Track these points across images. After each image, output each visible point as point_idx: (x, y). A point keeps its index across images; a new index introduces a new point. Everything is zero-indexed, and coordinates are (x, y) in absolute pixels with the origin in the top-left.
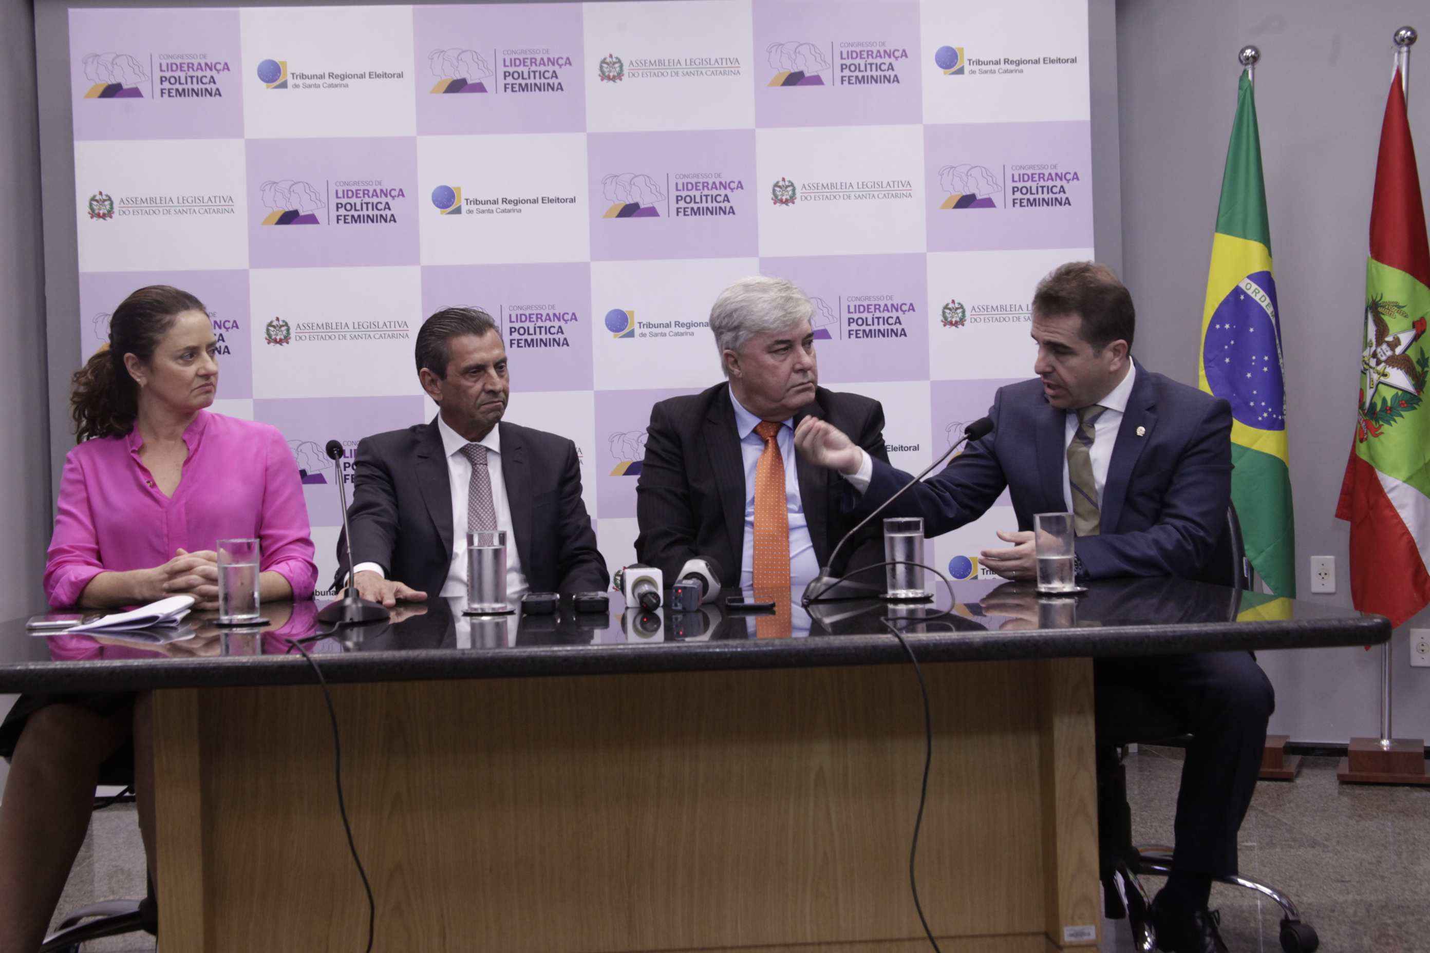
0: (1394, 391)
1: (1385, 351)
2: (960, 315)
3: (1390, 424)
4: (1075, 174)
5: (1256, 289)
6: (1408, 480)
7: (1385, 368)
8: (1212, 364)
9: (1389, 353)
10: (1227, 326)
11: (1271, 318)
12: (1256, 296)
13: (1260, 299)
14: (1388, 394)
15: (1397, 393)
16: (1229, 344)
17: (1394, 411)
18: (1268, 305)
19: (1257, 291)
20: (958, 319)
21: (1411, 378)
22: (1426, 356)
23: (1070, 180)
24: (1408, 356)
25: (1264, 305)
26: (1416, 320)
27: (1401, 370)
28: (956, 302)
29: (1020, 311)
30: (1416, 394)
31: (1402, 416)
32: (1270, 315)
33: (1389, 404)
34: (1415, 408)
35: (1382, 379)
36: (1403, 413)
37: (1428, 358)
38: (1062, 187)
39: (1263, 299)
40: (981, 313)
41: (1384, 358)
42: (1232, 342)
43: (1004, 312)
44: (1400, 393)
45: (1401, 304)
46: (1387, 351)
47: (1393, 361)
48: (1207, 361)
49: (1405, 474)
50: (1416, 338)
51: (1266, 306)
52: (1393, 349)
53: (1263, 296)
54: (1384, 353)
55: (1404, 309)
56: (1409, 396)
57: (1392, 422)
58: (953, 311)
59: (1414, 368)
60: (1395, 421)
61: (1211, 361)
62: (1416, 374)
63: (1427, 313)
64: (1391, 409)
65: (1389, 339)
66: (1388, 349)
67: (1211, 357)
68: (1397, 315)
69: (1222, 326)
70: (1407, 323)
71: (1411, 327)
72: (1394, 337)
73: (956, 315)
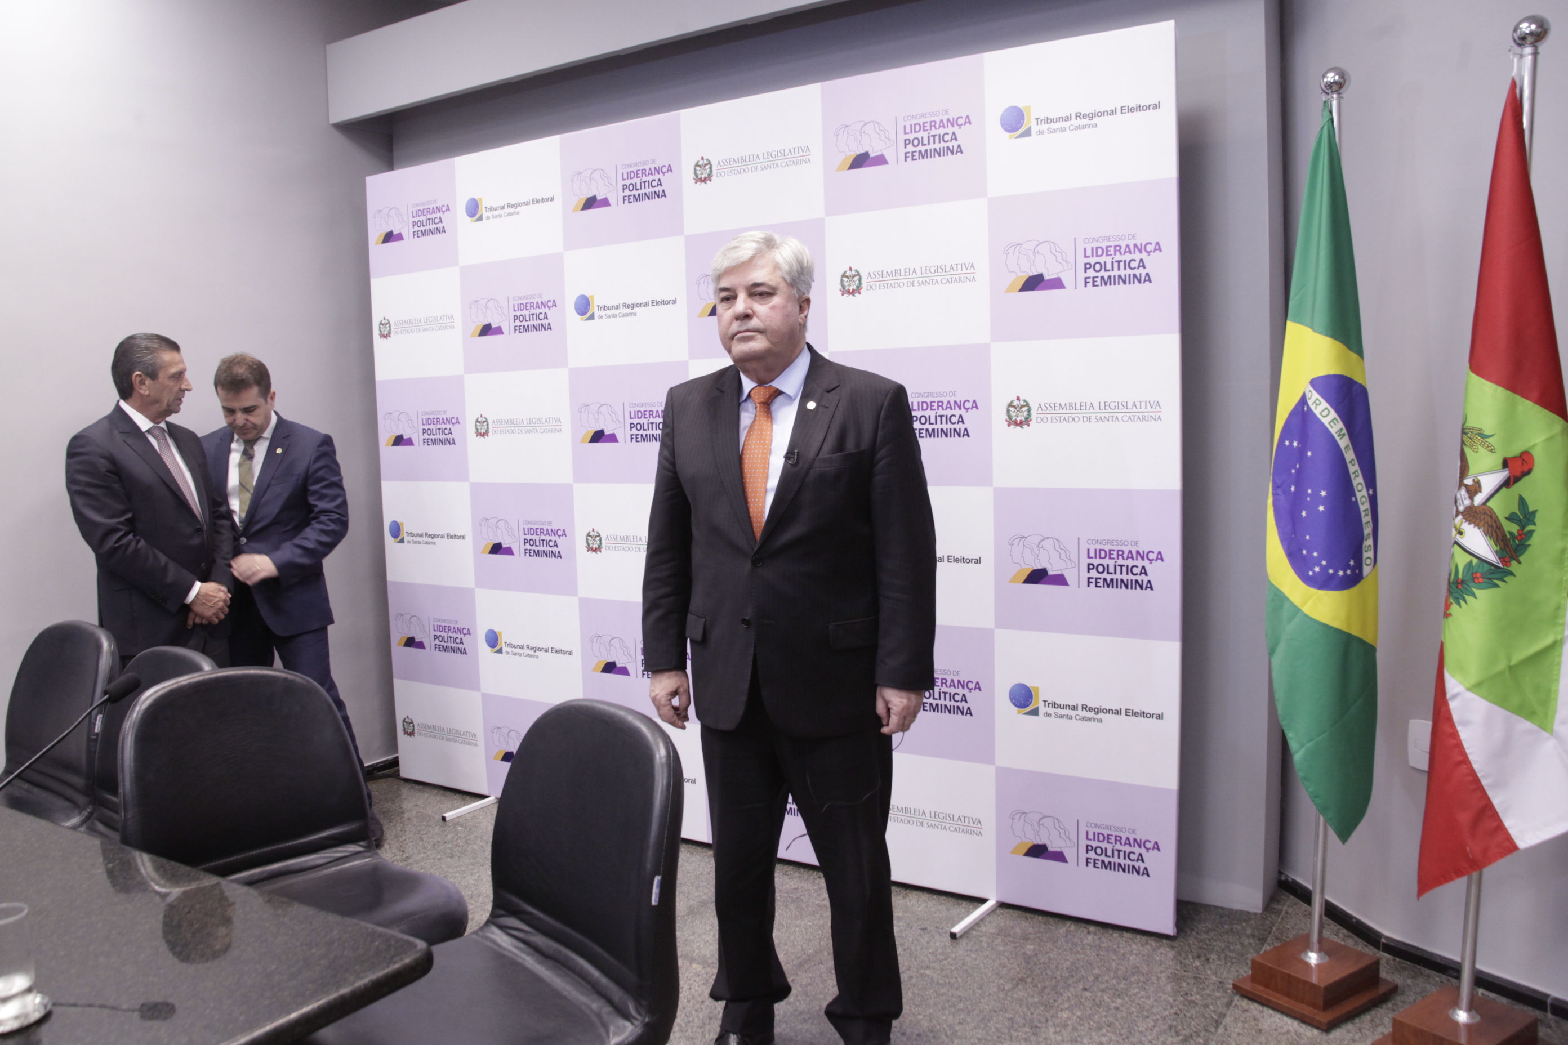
0: (1469, 558)
1: (1463, 497)
2: (1026, 413)
3: (1459, 604)
4: (1158, 243)
5: (1317, 399)
6: (1476, 687)
7: (1462, 522)
8: (1280, 492)
9: (1467, 502)
10: (1295, 444)
11: (1337, 439)
12: (1316, 408)
13: (1321, 413)
14: (1462, 560)
15: (1471, 562)
16: (1295, 468)
17: (1465, 586)
18: (1332, 421)
19: (1318, 402)
20: (1023, 419)
21: (1492, 542)
22: (1531, 509)
23: (1151, 251)
24: (1490, 510)
25: (1325, 421)
26: (1510, 455)
27: (1479, 528)
28: (1021, 398)
29: (1091, 410)
30: (1501, 566)
31: (1474, 595)
32: (1336, 436)
33: (1460, 576)
34: (1497, 586)
35: (1458, 537)
36: (1476, 591)
37: (1534, 512)
38: (1141, 260)
39: (1325, 413)
40: (1048, 412)
41: (1461, 508)
42: (1298, 466)
43: (1074, 411)
44: (1475, 561)
45: (1487, 433)
46: (1465, 499)
47: (1472, 515)
48: (1276, 487)
49: (1474, 678)
50: (1507, 484)
51: (1329, 423)
52: (1471, 498)
53: (1326, 408)
54: (1462, 501)
55: (1489, 440)
56: (1487, 567)
57: (1462, 602)
58: (1018, 409)
59: (1500, 527)
60: (1465, 601)
61: (1278, 487)
62: (1504, 535)
63: (1535, 445)
64: (1462, 582)
65: (1468, 481)
66: (1467, 496)
67: (1279, 482)
68: (1481, 449)
69: (1291, 443)
70: (1497, 459)
71: (1500, 467)
72: (1474, 480)
73: (1021, 414)
